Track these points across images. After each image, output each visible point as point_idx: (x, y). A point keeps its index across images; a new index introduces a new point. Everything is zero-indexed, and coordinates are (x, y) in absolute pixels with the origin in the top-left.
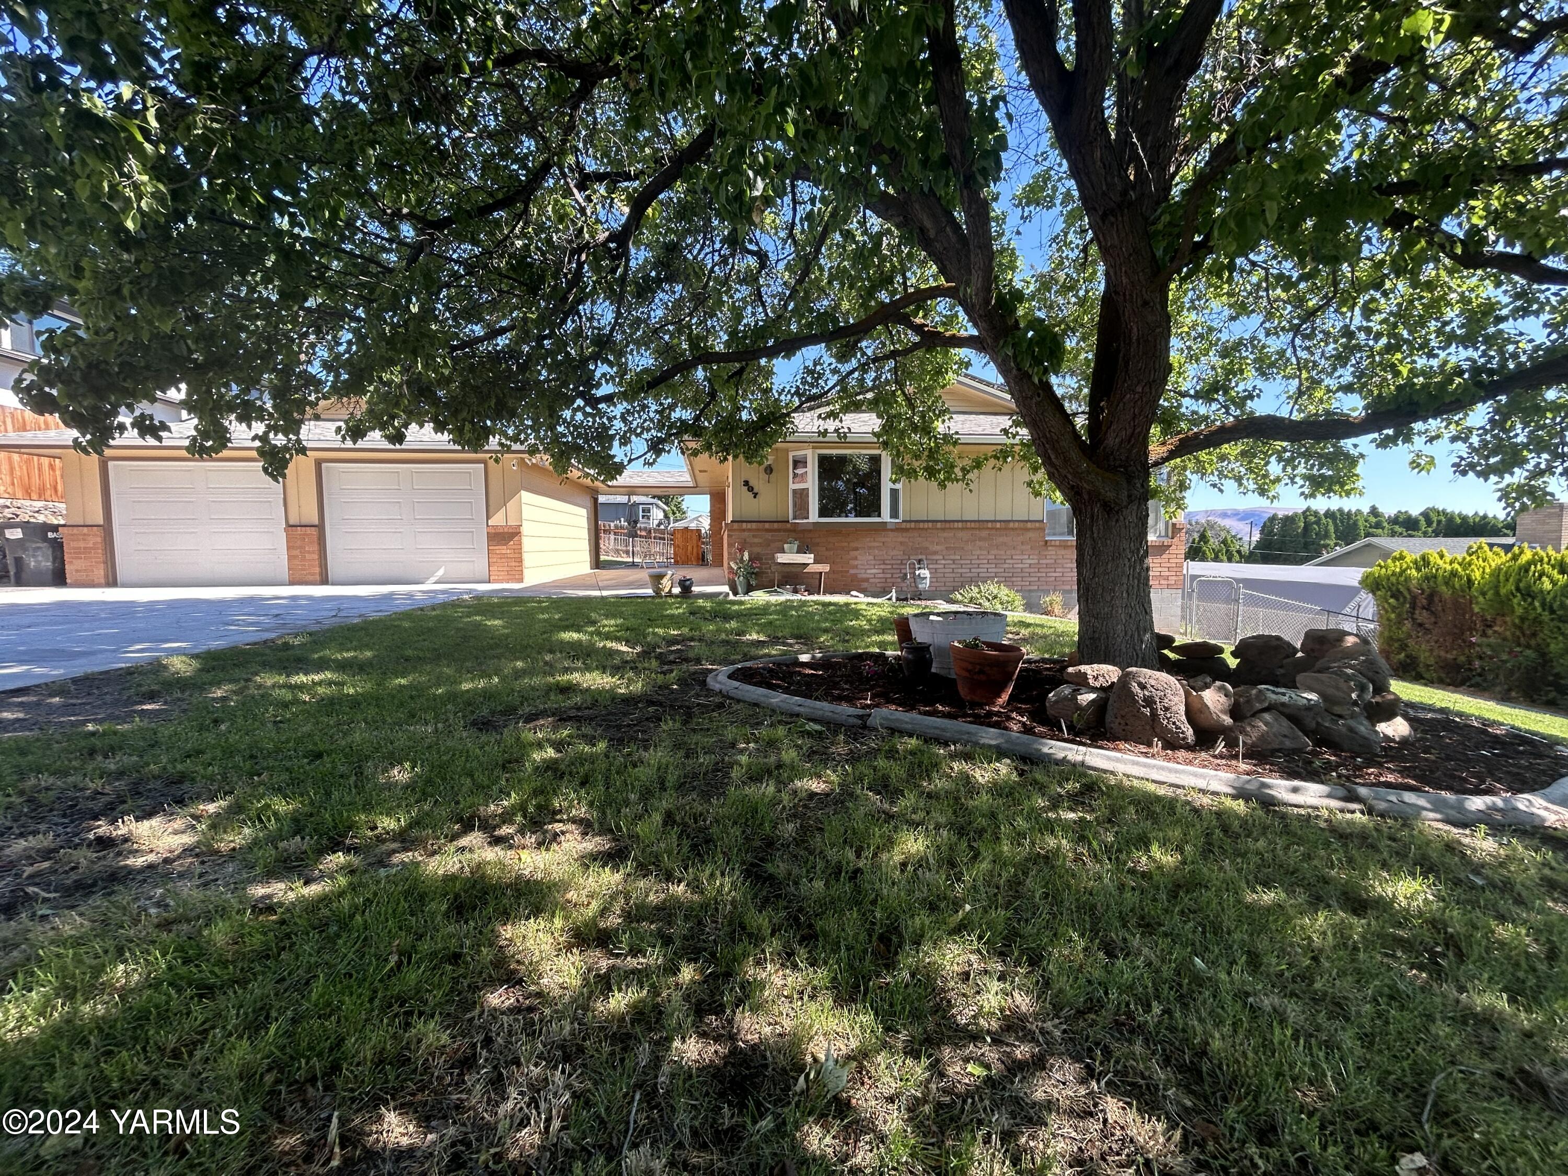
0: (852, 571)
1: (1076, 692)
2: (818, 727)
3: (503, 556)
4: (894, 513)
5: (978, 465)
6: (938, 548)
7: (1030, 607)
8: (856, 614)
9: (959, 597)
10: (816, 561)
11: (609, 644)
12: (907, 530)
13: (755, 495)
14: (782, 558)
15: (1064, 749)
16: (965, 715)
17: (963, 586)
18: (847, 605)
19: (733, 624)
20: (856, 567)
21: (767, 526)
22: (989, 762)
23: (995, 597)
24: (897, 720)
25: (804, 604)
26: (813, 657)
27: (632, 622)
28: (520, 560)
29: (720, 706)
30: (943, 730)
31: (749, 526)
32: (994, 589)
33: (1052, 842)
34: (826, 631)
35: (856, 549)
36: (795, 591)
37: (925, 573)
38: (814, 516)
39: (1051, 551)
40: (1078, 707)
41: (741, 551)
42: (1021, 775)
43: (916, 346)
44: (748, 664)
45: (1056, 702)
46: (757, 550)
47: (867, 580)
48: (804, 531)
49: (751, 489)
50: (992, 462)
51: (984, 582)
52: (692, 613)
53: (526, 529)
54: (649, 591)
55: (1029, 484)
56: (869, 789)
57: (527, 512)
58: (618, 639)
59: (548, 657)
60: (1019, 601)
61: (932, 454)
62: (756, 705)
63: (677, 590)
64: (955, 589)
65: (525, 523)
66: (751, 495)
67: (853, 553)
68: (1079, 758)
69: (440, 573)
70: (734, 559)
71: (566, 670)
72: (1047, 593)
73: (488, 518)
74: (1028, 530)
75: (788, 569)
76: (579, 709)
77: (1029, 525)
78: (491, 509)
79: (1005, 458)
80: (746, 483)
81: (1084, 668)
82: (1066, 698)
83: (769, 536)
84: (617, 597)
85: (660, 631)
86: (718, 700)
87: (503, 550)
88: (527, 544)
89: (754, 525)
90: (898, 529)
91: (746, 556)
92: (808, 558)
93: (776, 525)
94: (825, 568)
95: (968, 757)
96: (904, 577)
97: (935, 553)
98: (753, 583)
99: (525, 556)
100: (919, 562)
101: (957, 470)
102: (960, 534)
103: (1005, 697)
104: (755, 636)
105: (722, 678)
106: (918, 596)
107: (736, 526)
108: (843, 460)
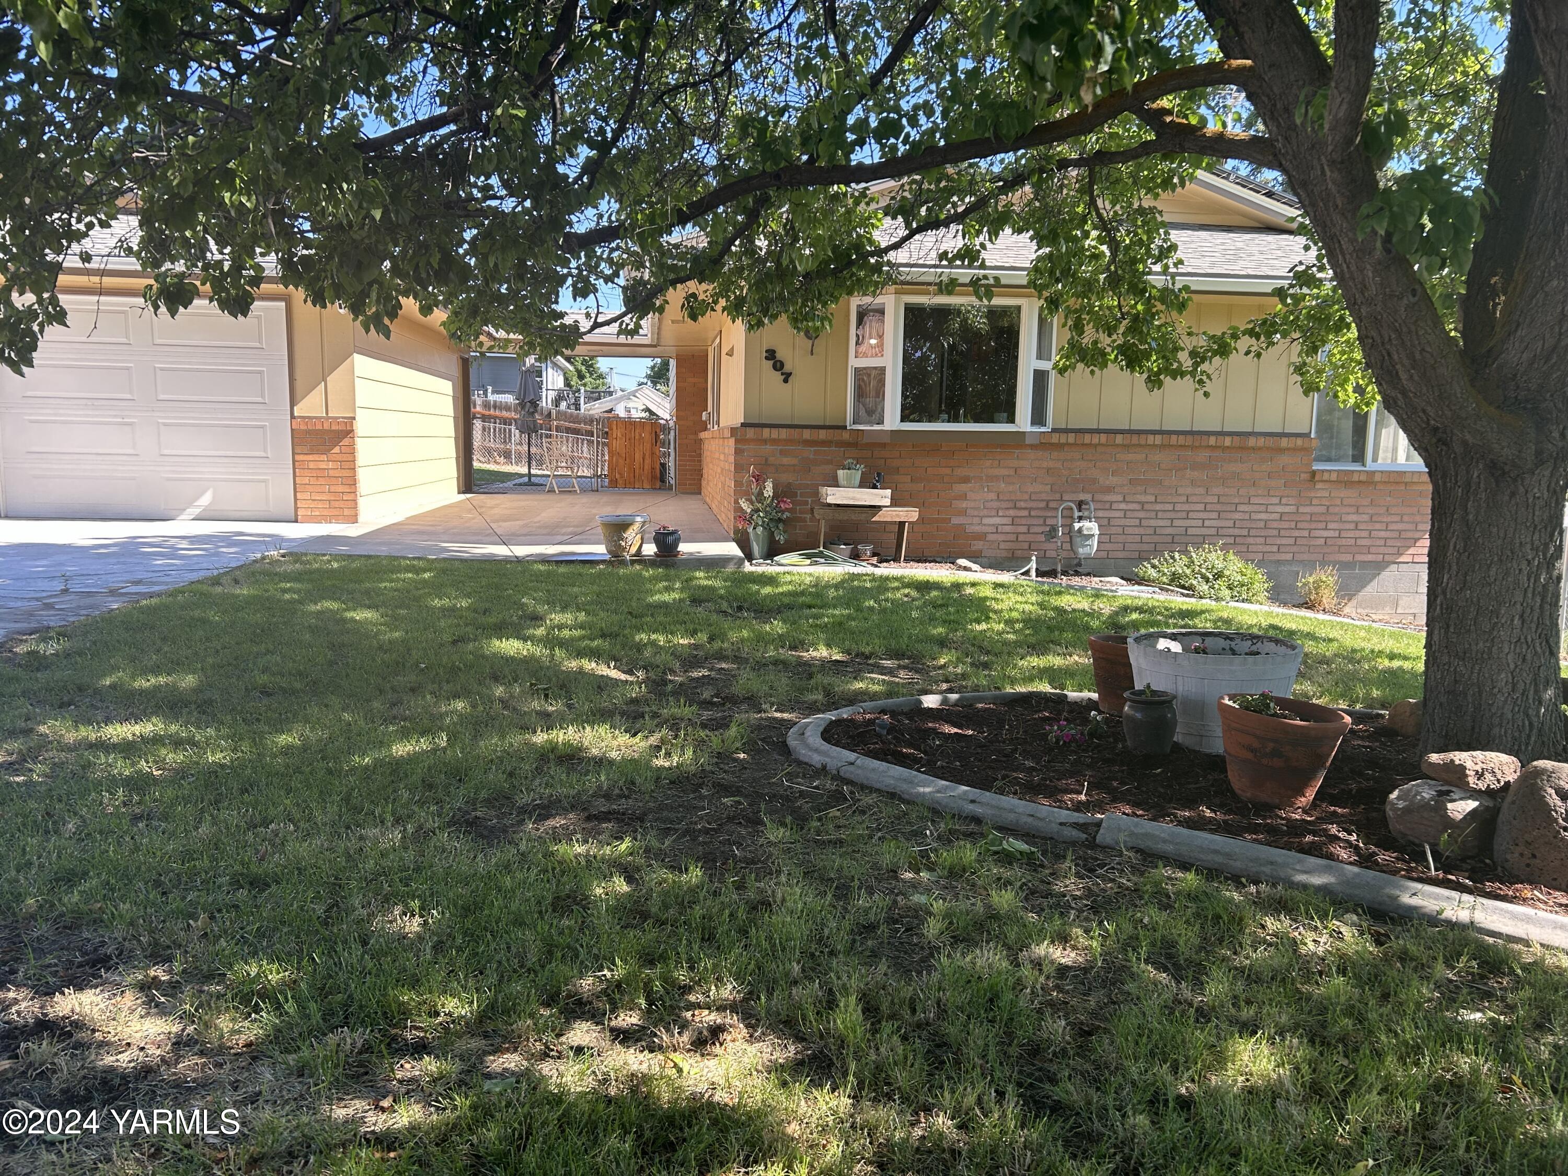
0: (955, 520)
1: (1444, 796)
2: (1024, 847)
3: (320, 474)
4: (1038, 416)
5: (1223, 349)
6: (1113, 480)
7: (1278, 595)
8: (981, 608)
9: (1152, 573)
10: (895, 502)
11: (589, 665)
12: (1059, 446)
13: (787, 377)
14: (834, 496)
15: (1437, 897)
16: (1255, 829)
17: (1157, 552)
18: (957, 586)
19: (777, 627)
20: (964, 512)
21: (807, 434)
22: (1323, 917)
23: (1219, 575)
24: (1146, 835)
25: (883, 583)
26: (945, 701)
27: (603, 619)
28: (352, 482)
29: (837, 798)
30: (1228, 855)
31: (775, 433)
32: (1215, 559)
33: (1464, 1063)
34: (943, 643)
35: (966, 480)
36: (856, 556)
37: (1091, 527)
38: (892, 420)
39: (1321, 491)
40: (1449, 823)
41: (760, 479)
42: (1379, 943)
43: (1145, 149)
44: (845, 713)
45: (1407, 811)
46: (786, 478)
47: (982, 537)
48: (872, 446)
49: (778, 366)
50: (1245, 342)
51: (1198, 546)
52: (696, 601)
53: (360, 427)
54: (600, 550)
55: (1300, 369)
56: (1147, 961)
57: (364, 393)
58: (595, 654)
59: (499, 691)
60: (1260, 583)
61: (1137, 324)
62: (892, 795)
63: (650, 549)
64: (1142, 558)
65: (360, 415)
66: (778, 377)
67: (963, 487)
68: (1463, 916)
69: (205, 500)
70: (747, 495)
71: (549, 721)
72: (1310, 566)
73: (293, 404)
74: (1281, 450)
75: (842, 516)
76: (607, 796)
77: (1284, 442)
78: (299, 384)
79: (1269, 335)
80: (771, 354)
81: (1460, 757)
82: (1425, 805)
83: (809, 452)
84: (545, 560)
85: (661, 639)
86: (830, 785)
87: (321, 462)
88: (365, 451)
89: (784, 433)
90: (1043, 445)
91: (769, 491)
92: (881, 497)
93: (823, 434)
94: (909, 514)
95: (1280, 906)
96: (1052, 533)
97: (1109, 490)
98: (780, 538)
99: (362, 475)
100: (1080, 505)
101: (1183, 356)
102: (1157, 457)
103: (1310, 794)
104: (823, 652)
105: (815, 740)
106: (1075, 568)
107: (750, 433)
108: (943, 313)
